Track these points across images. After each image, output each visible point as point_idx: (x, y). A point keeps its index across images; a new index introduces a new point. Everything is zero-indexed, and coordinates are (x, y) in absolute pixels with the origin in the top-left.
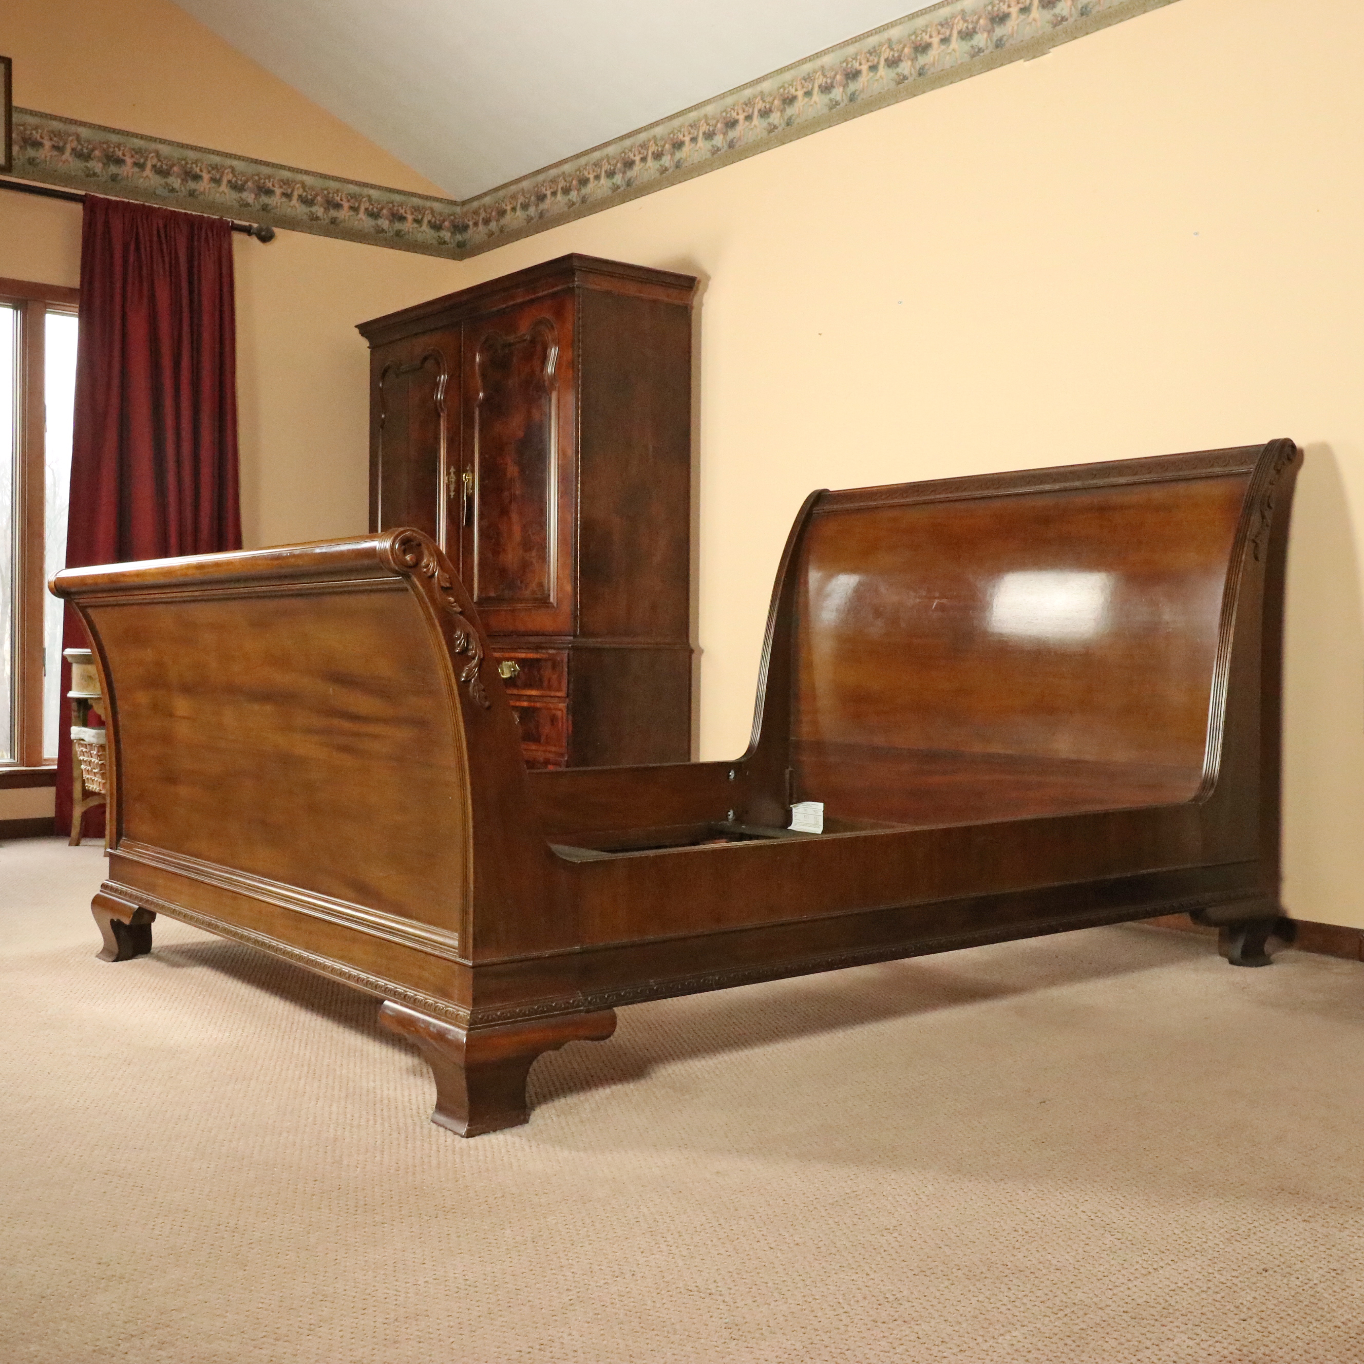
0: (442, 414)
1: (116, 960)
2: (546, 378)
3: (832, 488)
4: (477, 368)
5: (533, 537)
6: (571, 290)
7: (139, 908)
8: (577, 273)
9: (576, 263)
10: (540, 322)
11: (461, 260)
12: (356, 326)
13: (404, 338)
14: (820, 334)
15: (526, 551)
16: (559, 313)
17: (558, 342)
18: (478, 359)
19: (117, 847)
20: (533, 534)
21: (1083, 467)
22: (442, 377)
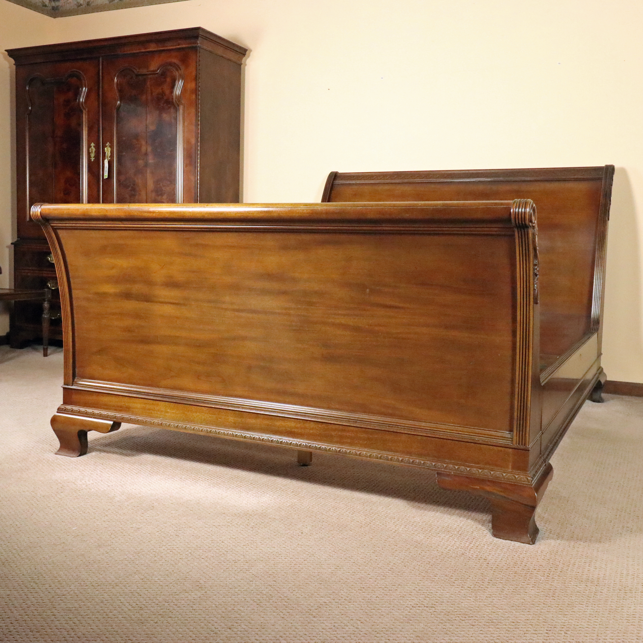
0: (84, 111)
1: (80, 456)
2: (174, 97)
3: (340, 171)
4: (115, 86)
5: (163, 188)
6: (195, 49)
7: (113, 423)
8: (200, 38)
9: (201, 33)
10: (170, 64)
11: (55, 18)
12: (6, 50)
13: (47, 62)
14: (329, 89)
15: (158, 195)
16: (185, 60)
17: (182, 77)
18: (116, 80)
19: (73, 384)
20: (164, 186)
21: (501, 171)
22: (84, 88)
